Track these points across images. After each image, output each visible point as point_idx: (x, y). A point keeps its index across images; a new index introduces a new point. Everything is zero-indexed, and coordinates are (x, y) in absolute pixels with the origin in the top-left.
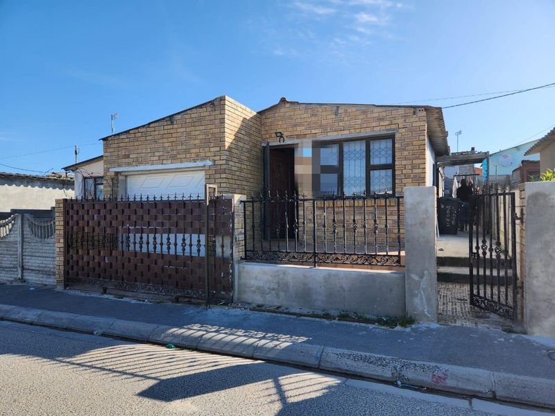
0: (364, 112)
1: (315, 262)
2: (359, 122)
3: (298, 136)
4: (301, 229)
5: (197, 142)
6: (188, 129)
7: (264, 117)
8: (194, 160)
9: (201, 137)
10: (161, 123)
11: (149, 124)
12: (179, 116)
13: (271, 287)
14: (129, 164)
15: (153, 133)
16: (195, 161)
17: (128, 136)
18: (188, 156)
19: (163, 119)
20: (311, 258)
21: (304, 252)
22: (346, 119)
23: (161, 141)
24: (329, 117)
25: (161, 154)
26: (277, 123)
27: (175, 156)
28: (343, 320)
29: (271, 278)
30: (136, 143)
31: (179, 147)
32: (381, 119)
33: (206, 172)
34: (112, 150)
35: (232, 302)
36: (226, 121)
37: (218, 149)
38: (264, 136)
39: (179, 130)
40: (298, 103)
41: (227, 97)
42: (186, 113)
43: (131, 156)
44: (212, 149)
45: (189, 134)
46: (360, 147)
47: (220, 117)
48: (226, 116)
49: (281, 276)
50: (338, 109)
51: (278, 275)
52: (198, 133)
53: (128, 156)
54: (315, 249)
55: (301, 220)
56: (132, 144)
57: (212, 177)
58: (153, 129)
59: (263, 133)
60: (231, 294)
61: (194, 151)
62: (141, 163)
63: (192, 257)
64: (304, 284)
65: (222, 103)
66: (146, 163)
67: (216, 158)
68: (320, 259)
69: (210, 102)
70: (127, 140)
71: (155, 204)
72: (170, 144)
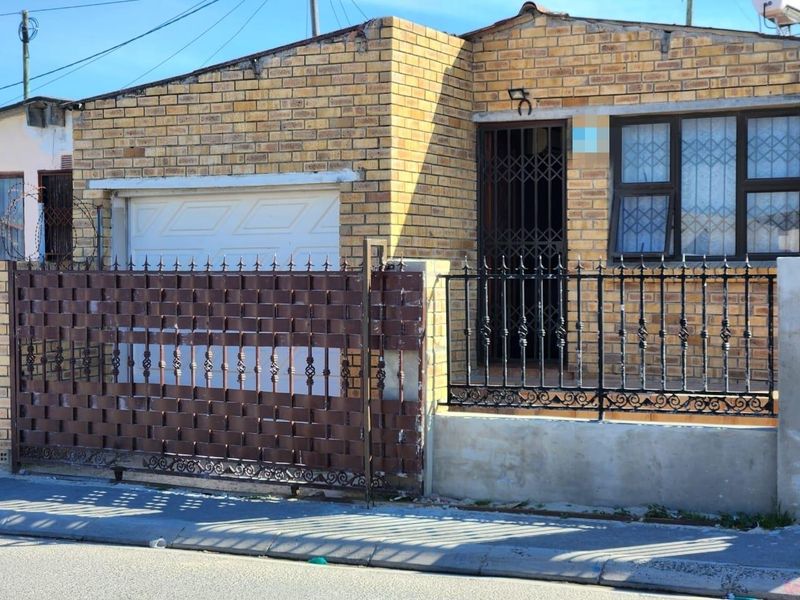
0: (732, 49)
1: (601, 410)
2: (720, 71)
3: (567, 101)
4: (572, 337)
5: (321, 124)
6: (298, 93)
7: (478, 47)
8: (313, 167)
9: (330, 113)
10: (230, 74)
11: (197, 74)
12: (274, 61)
13: (507, 464)
14: (143, 172)
15: (206, 98)
16: (314, 169)
17: (142, 101)
18: (297, 156)
19: (234, 63)
20: (592, 401)
21: (579, 389)
22: (687, 63)
23: (227, 118)
24: (645, 56)
25: (227, 149)
26: (513, 63)
27: (265, 155)
28: (653, 522)
29: (506, 444)
30: (161, 121)
31: (275, 135)
32: (771, 69)
33: (342, 197)
34: (97, 134)
35: (423, 494)
36: (395, 77)
37: (373, 143)
38: (478, 97)
39: (273, 94)
40: (567, 16)
41: (395, 18)
42: (291, 52)
43: (148, 152)
44: (358, 144)
45: (299, 103)
46: (724, 132)
47: (378, 66)
48: (394, 66)
49: (529, 440)
50: (666, 39)
51: (523, 438)
52: (322, 102)
53: (141, 153)
54: (600, 382)
55: (572, 316)
56: (150, 121)
57: (357, 209)
58: (206, 87)
59: (476, 87)
60: (420, 476)
61: (314, 145)
62: (174, 171)
63: (329, 399)
64: (578, 455)
65: (384, 32)
66: (189, 170)
67: (369, 165)
68: (611, 403)
69: (354, 28)
70: (138, 112)
71: (241, 280)
72: (252, 127)
